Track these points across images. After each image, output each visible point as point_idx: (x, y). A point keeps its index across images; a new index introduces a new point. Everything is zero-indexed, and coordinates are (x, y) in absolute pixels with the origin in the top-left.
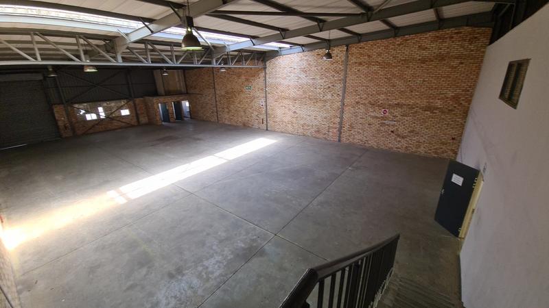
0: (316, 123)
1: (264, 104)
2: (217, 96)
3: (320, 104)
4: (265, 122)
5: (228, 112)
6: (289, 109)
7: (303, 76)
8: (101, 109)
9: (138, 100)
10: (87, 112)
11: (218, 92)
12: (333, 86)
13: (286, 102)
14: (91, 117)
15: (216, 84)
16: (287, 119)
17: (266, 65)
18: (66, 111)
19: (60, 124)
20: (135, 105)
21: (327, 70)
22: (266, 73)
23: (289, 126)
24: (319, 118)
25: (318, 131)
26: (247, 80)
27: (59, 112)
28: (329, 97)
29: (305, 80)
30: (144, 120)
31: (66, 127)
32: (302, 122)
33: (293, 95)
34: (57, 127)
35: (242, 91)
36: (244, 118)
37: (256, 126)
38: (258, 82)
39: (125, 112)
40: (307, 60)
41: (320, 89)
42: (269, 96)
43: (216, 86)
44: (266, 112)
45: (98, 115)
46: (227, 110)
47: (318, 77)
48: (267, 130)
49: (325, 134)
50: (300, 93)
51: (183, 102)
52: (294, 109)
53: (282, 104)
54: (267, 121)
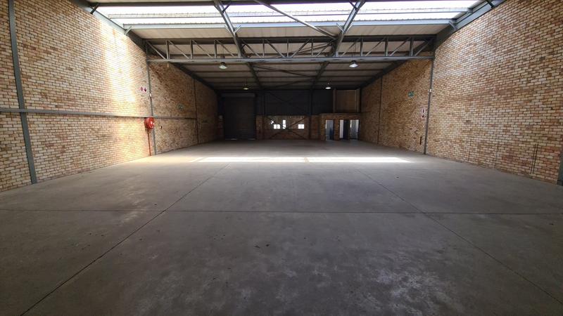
0: (507, 139)
1: (425, 113)
2: (381, 111)
3: (519, 99)
4: (423, 141)
5: (388, 130)
6: (460, 118)
7: (489, 51)
8: (284, 122)
9: (313, 117)
10: (275, 123)
12: (552, 53)
13: (455, 105)
14: (277, 127)
15: (382, 97)
16: (455, 134)
17: (434, 55)
18: (263, 121)
19: (258, 129)
20: (310, 120)
21: (540, 24)
22: (433, 67)
23: (456, 146)
24: (515, 130)
25: (510, 157)
26: (411, 83)
27: (259, 119)
28: (541, 79)
29: (492, 57)
30: (314, 135)
31: (260, 132)
32: (478, 139)
33: (467, 88)
34: (255, 130)
35: (404, 100)
36: (401, 137)
37: (413, 148)
38: (425, 80)
39: (301, 126)
41: (521, 67)
42: (433, 100)
43: (382, 99)
44: (427, 126)
45: (282, 126)
46: (387, 128)
48: (425, 153)
49: (524, 164)
50: (481, 84)
52: (466, 116)
53: (449, 111)
54: (426, 139)
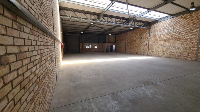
0: (179, 51)
1: (147, 44)
2: (126, 43)
3: (182, 41)
4: (147, 52)
5: (130, 49)
6: (162, 45)
7: (171, 29)
8: (90, 45)
9: (100, 44)
10: (87, 46)
11: (127, 41)
12: (192, 31)
13: (160, 42)
14: (88, 47)
15: (127, 38)
16: (160, 50)
17: (150, 27)
18: (82, 45)
19: (80, 48)
21: (188, 24)
22: (150, 31)
23: (161, 53)
24: (182, 49)
25: (180, 55)
26: (140, 35)
27: (81, 44)
28: (189, 36)
30: (101, 50)
31: (81, 49)
32: (169, 51)
33: (164, 37)
34: (79, 49)
35: (137, 40)
36: (137, 51)
37: (142, 53)
38: (147, 35)
39: (96, 47)
40: (175, 21)
41: (183, 33)
42: (150, 40)
43: (127, 39)
44: (148, 47)
45: (89, 47)
46: (130, 48)
47: (182, 28)
48: (148, 55)
49: (185, 57)
50: (169, 36)
51: (114, 45)
52: (164, 45)
53: (157, 43)
54: (148, 51)
